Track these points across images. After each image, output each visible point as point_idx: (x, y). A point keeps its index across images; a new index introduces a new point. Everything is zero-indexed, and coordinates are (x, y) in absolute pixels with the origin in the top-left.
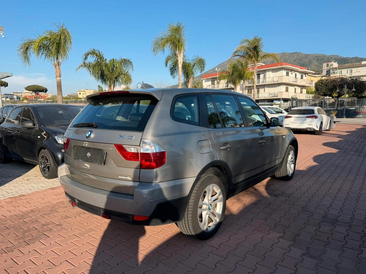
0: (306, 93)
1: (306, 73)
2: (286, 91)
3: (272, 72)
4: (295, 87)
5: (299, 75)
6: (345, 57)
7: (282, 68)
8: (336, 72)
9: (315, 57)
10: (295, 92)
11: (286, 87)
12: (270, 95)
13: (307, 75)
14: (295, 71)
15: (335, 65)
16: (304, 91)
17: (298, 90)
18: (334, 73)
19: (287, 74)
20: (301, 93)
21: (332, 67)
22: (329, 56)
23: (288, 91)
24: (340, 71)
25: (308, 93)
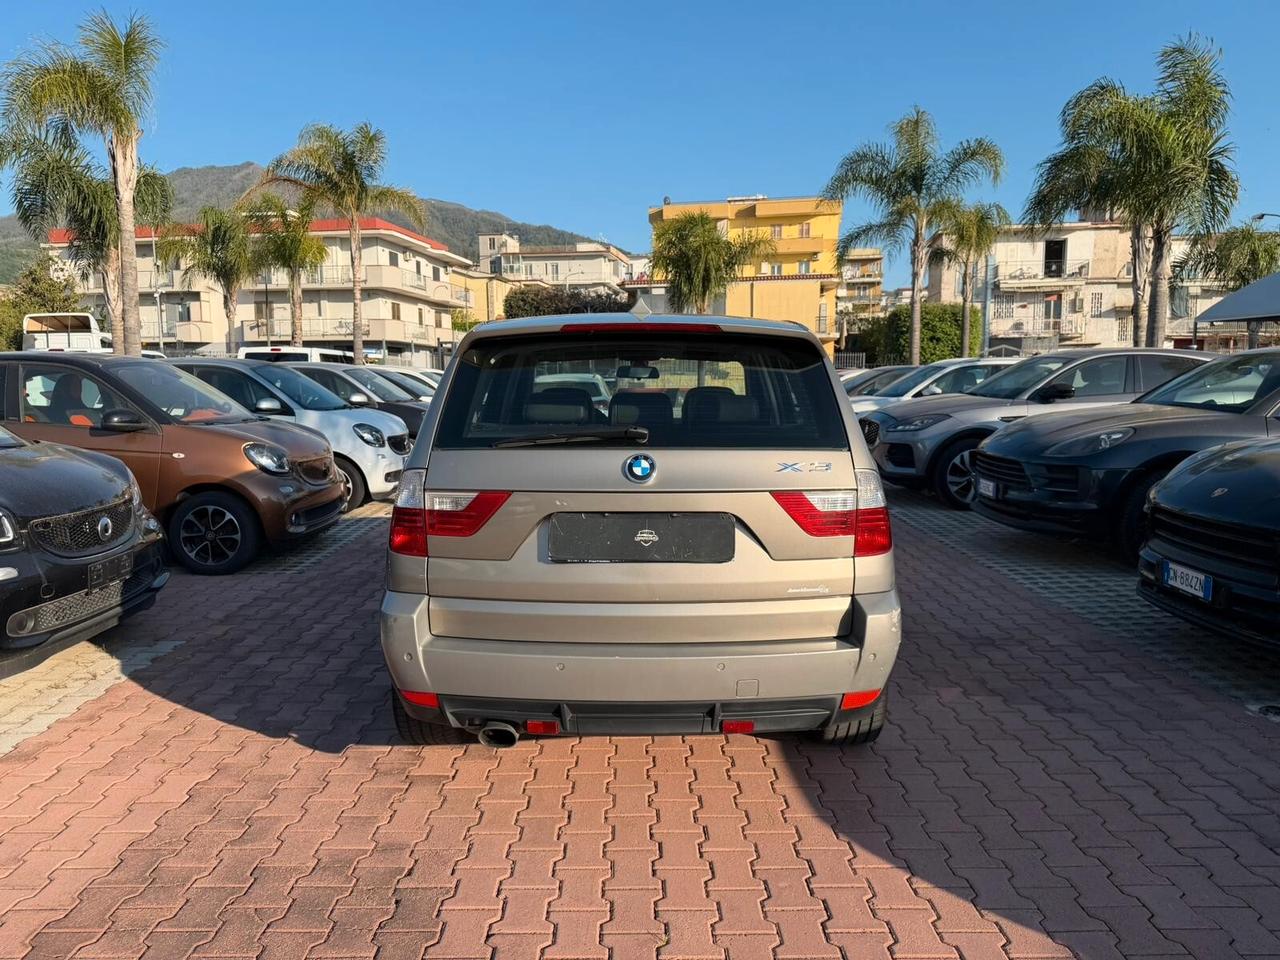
0: (450, 327)
1: (447, 264)
2: (394, 318)
3: (342, 249)
4: (420, 306)
5: (427, 268)
6: (520, 222)
7: (377, 238)
8: (516, 266)
9: (435, 211)
10: (421, 323)
11: (393, 304)
12: (341, 326)
13: (449, 269)
14: (417, 253)
15: (513, 245)
16: (446, 319)
17: (430, 315)
18: (512, 268)
19: (394, 261)
20: (437, 326)
21: (504, 250)
22: (477, 213)
23: (399, 318)
24: (526, 267)
25: (456, 326)
